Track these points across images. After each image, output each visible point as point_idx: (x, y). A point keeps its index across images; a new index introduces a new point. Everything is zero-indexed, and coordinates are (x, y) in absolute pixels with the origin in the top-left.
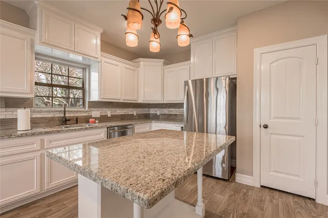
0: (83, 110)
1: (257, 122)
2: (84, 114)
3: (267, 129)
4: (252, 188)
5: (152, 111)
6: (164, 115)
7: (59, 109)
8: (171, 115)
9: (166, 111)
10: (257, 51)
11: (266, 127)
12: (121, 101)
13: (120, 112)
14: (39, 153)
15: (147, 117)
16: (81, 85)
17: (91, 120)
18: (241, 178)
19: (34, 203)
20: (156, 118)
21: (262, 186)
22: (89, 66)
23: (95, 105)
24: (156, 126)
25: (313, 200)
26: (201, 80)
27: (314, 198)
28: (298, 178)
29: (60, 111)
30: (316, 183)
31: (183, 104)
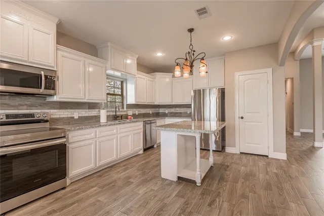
0: (122, 110)
1: (237, 115)
2: (124, 113)
3: (243, 119)
4: (236, 154)
5: (161, 110)
6: (172, 113)
7: (113, 110)
8: (177, 113)
9: (173, 110)
10: (237, 74)
11: (242, 118)
12: (146, 103)
13: (143, 111)
14: (115, 136)
15: (157, 115)
16: (120, 93)
17: (129, 117)
18: (228, 150)
19: (114, 165)
20: (164, 115)
21: (241, 153)
22: (126, 80)
23: (130, 106)
24: (168, 121)
25: (267, 156)
26: (200, 91)
27: (267, 155)
28: (259, 146)
29: (113, 111)
30: (268, 147)
31: (191, 105)
